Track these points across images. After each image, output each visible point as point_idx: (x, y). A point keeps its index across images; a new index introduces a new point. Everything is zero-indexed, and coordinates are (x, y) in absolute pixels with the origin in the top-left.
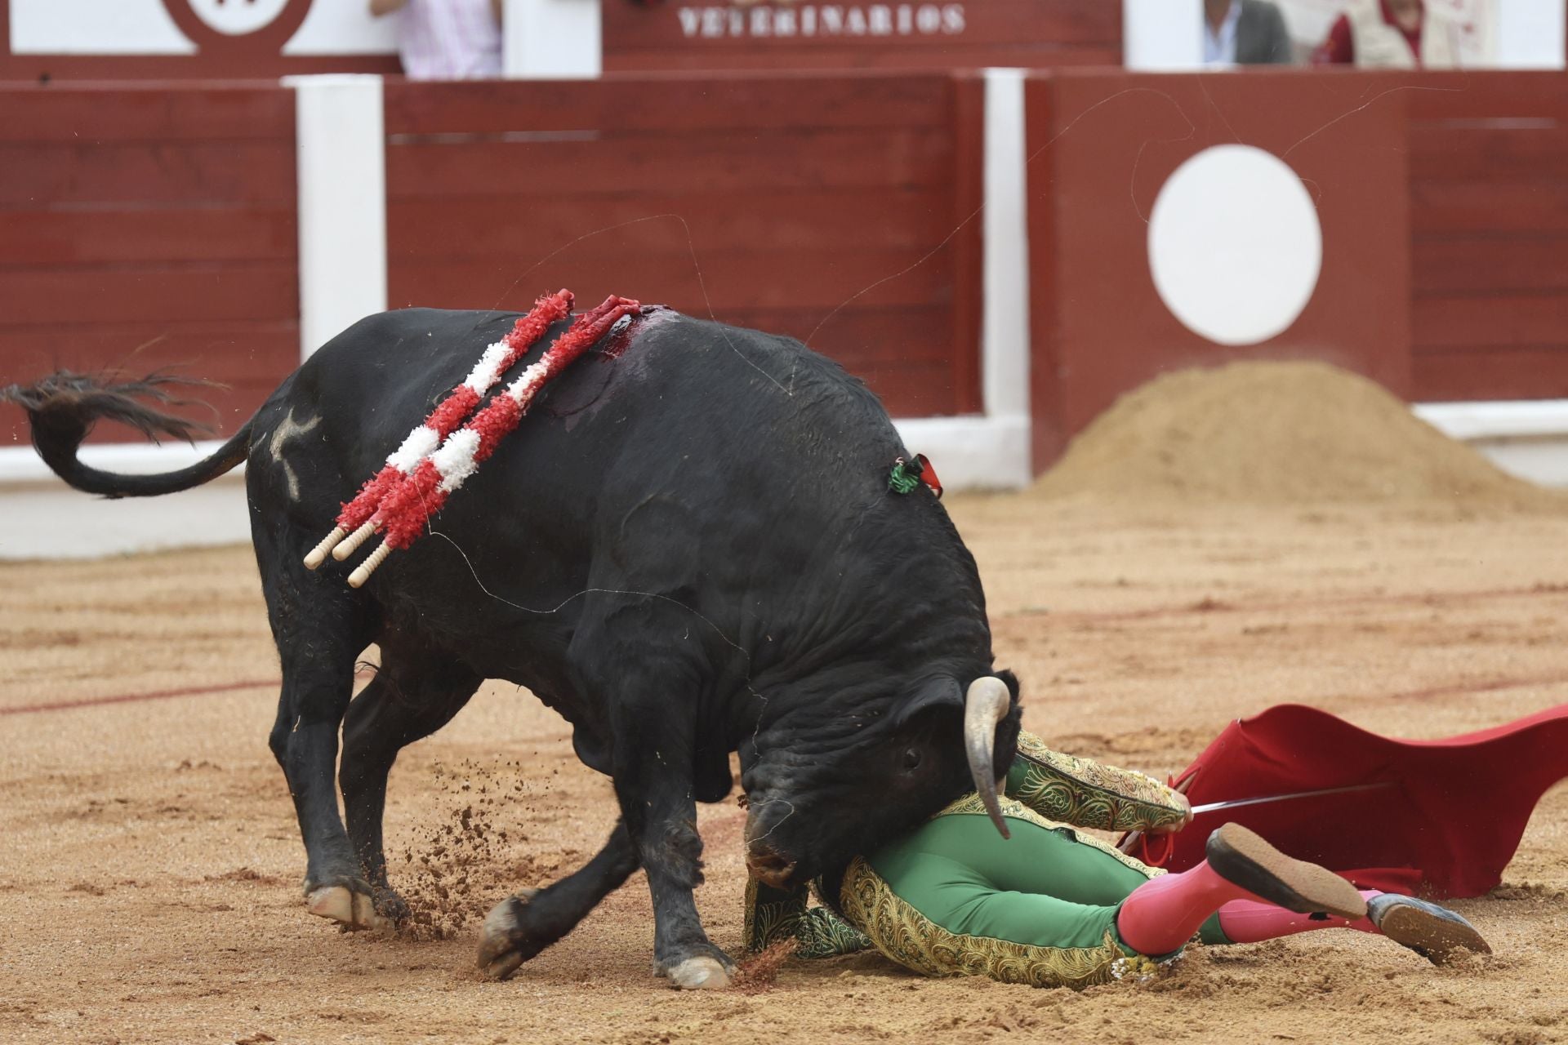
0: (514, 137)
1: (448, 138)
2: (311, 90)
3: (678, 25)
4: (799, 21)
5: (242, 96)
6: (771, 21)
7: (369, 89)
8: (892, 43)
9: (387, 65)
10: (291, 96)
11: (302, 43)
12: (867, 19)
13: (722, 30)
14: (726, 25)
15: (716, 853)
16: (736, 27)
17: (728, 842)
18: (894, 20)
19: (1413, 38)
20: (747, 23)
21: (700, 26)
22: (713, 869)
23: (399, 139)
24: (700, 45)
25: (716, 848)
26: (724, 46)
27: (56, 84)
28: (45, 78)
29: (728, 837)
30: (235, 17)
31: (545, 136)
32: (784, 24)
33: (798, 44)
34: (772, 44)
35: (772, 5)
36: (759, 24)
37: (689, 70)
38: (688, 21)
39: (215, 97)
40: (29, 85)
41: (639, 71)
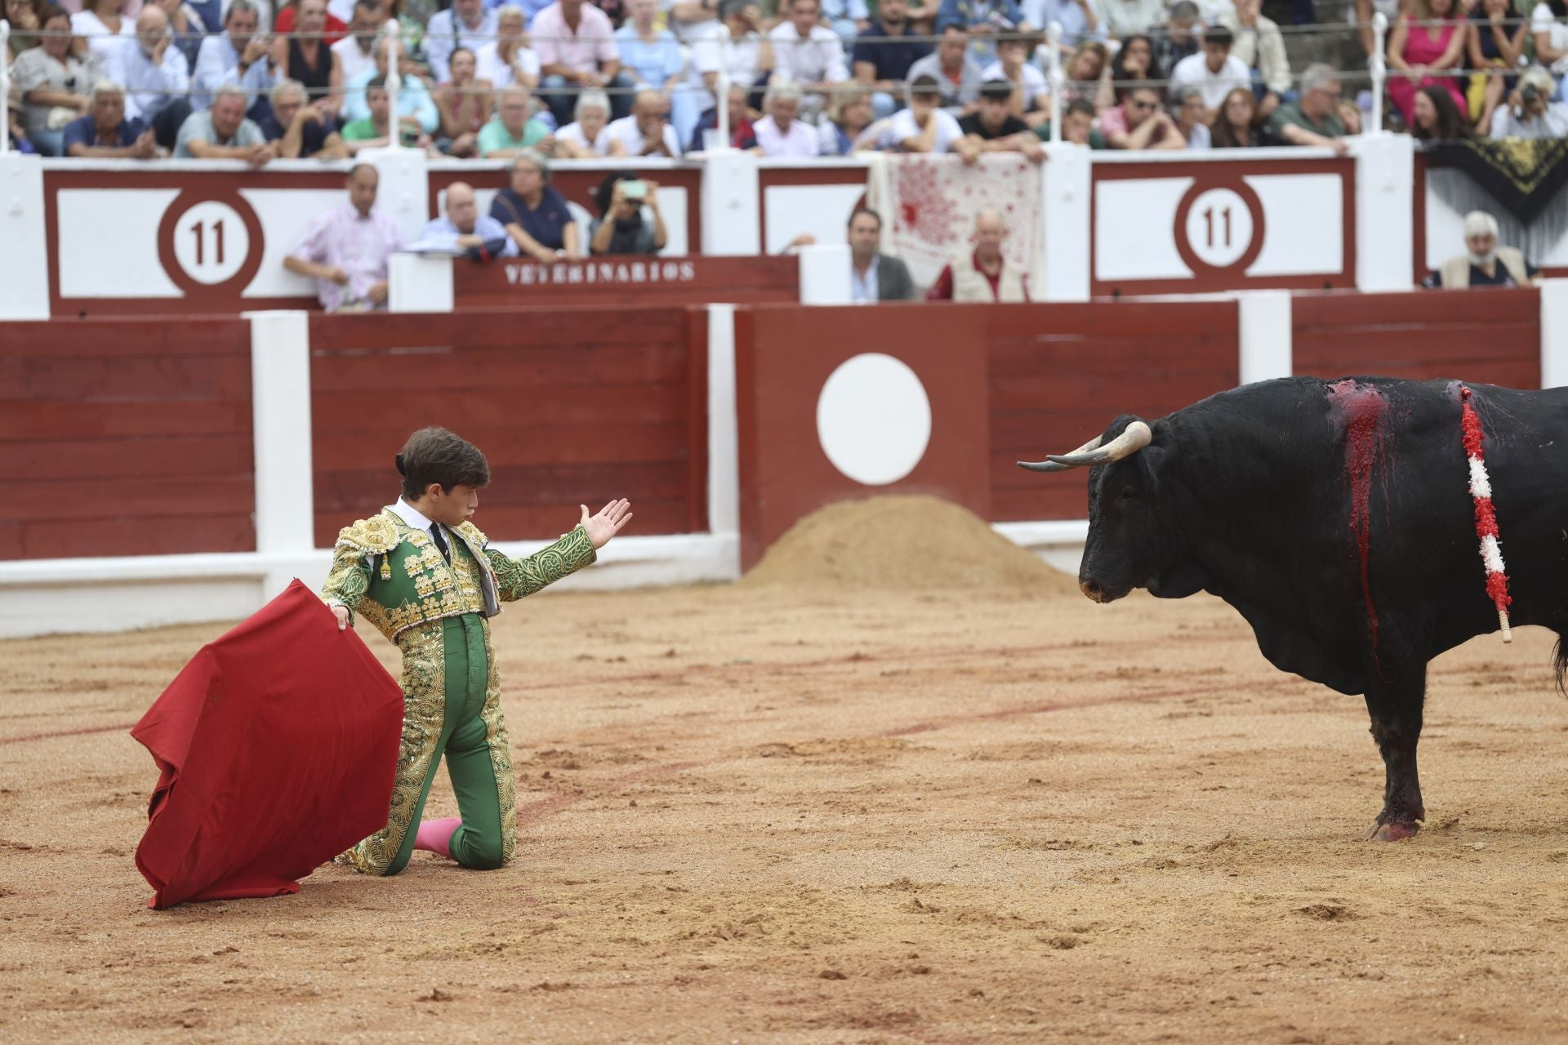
0: (396, 351)
1: (352, 352)
2: (261, 321)
3: (505, 276)
4: (584, 273)
5: (215, 325)
6: (567, 273)
7: (299, 320)
8: (646, 287)
9: (310, 303)
10: (248, 324)
11: (255, 290)
12: (630, 271)
13: (533, 281)
14: (537, 276)
15: (533, 824)
16: (543, 277)
18: (648, 272)
19: (994, 281)
20: (550, 274)
21: (519, 276)
23: (319, 353)
24: (519, 289)
26: (535, 290)
27: (90, 318)
28: (82, 314)
29: (541, 813)
30: (210, 273)
31: (417, 350)
32: (575, 275)
33: (584, 288)
34: (566, 289)
35: (567, 263)
36: (558, 275)
37: (512, 306)
38: (511, 273)
39: (196, 325)
40: (72, 318)
41: (478, 307)
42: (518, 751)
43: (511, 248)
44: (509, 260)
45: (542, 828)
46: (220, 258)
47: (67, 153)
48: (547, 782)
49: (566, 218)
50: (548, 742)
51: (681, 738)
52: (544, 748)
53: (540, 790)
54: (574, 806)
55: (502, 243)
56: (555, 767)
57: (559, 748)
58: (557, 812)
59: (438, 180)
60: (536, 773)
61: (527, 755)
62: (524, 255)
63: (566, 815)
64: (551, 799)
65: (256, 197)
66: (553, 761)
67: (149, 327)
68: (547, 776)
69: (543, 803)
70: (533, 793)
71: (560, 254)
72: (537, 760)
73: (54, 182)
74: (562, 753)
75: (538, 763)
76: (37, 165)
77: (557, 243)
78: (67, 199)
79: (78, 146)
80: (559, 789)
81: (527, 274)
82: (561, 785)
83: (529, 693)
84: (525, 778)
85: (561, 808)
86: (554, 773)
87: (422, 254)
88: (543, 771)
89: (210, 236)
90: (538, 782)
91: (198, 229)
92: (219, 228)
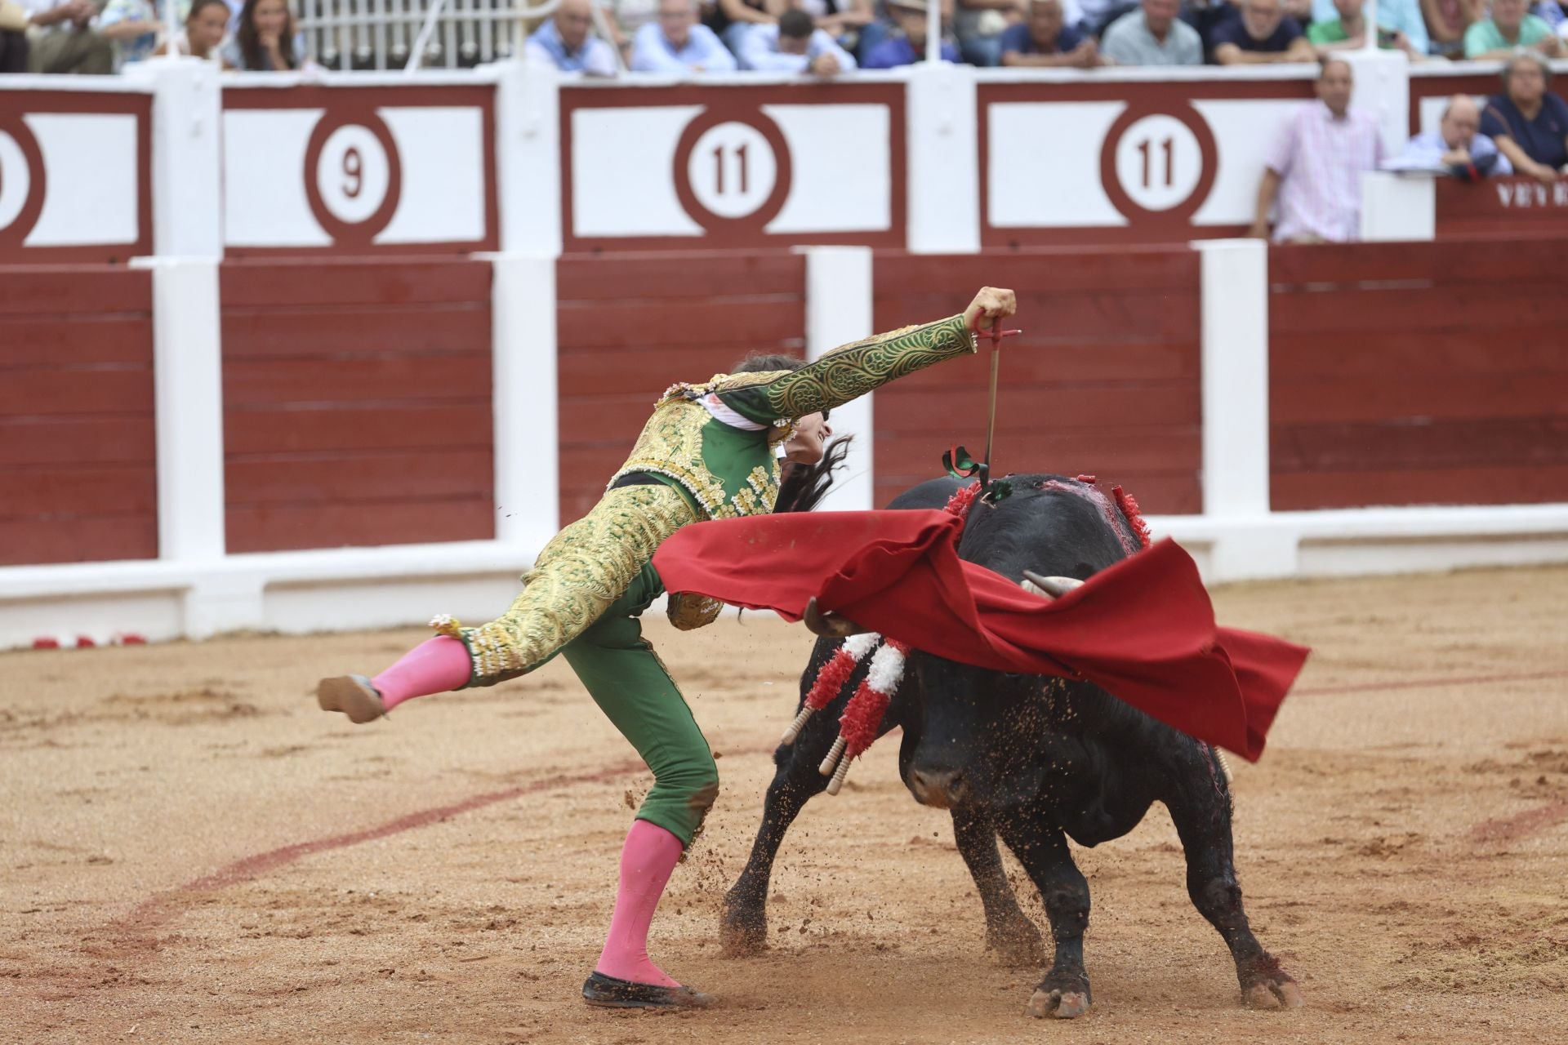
0: (1368, 285)
1: (1318, 287)
2: (1213, 252)
3: (1496, 196)
5: (1161, 258)
7: (1255, 250)
10: (1196, 259)
11: (1207, 215)
13: (1530, 202)
14: (1534, 197)
15: (1526, 837)
16: (1542, 197)
17: (1536, 829)
20: (1550, 196)
21: (1513, 198)
22: (1524, 850)
23: (1279, 288)
24: (1514, 210)
25: (1526, 833)
26: (1533, 212)
27: (1025, 249)
28: (1014, 244)
29: (1535, 825)
30: (1157, 197)
31: (1392, 285)
36: (1560, 196)
37: (1505, 233)
38: (1504, 194)
39: (1141, 258)
40: (1003, 250)
41: (1464, 234)
42: (1507, 751)
43: (1504, 165)
44: (1503, 179)
45: (1538, 842)
46: (1168, 180)
47: (1001, 63)
48: (1543, 789)
50: (1543, 741)
52: (1538, 748)
53: (1534, 798)
55: (1492, 159)
56: (1552, 770)
57: (1556, 749)
58: (1555, 824)
59: (1422, 87)
60: (1529, 778)
61: (1518, 756)
62: (1518, 174)
63: (1564, 828)
64: (1547, 809)
65: (1211, 110)
66: (1549, 764)
67: (1087, 260)
68: (1542, 781)
69: (1535, 814)
70: (1525, 801)
71: (1565, 170)
72: (1531, 762)
73: (988, 95)
74: (1560, 755)
75: (1531, 766)
76: (970, 76)
78: (1002, 115)
79: (1013, 55)
80: (1556, 797)
81: (1522, 195)
82: (1559, 793)
83: (1520, 683)
84: (1515, 783)
85: (1560, 819)
86: (1551, 778)
87: (1400, 173)
88: (1537, 776)
89: (1157, 156)
90: (1532, 789)
91: (1144, 148)
92: (1168, 146)
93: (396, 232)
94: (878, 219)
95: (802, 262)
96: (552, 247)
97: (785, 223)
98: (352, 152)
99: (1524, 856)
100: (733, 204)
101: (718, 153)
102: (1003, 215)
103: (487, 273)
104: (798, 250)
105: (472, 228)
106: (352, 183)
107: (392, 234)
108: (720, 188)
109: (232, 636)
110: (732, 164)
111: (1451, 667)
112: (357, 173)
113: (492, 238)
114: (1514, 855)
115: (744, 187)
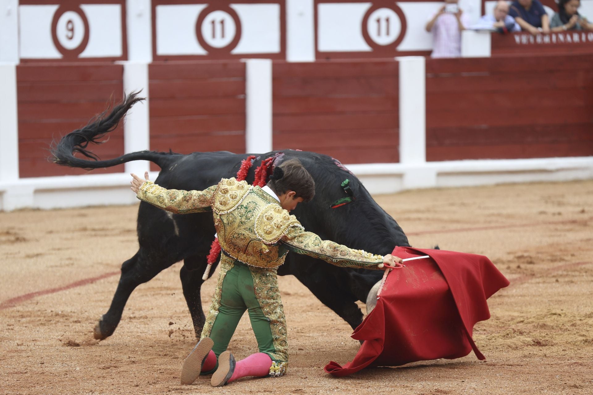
0: (465, 74)
1: (444, 75)
2: (404, 61)
3: (514, 40)
4: (551, 39)
5: (384, 64)
6: (543, 39)
7: (420, 61)
8: (580, 44)
9: (426, 54)
10: (397, 64)
11: (403, 47)
12: (572, 37)
13: (527, 42)
14: (529, 40)
16: (532, 40)
18: (580, 38)
21: (521, 40)
23: (430, 75)
24: (521, 46)
26: (529, 46)
27: (332, 60)
28: (328, 58)
30: (383, 40)
31: (474, 74)
32: (547, 39)
33: (551, 45)
34: (543, 46)
35: (543, 34)
36: (539, 40)
37: (518, 54)
38: (517, 39)
40: (323, 60)
41: (502, 54)
43: (517, 27)
44: (517, 33)
45: (514, 291)
46: (388, 33)
48: (519, 270)
49: (543, 13)
50: (521, 251)
51: (583, 250)
52: (520, 254)
54: (530, 281)
55: (513, 25)
56: (523, 263)
57: (526, 254)
58: (522, 284)
60: (514, 266)
61: (511, 257)
62: (524, 31)
63: (526, 285)
64: (520, 278)
65: (404, 6)
66: (522, 260)
67: (355, 64)
68: (519, 267)
69: (516, 279)
70: (512, 275)
71: (540, 30)
72: (516, 260)
74: (527, 257)
77: (539, 24)
78: (322, 8)
81: (524, 39)
82: (525, 272)
83: (516, 229)
84: (508, 268)
85: (524, 282)
86: (522, 266)
87: (477, 31)
88: (517, 265)
89: (383, 24)
90: (515, 270)
91: (378, 21)
92: (388, 20)
93: (87, 53)
94: (275, 48)
95: (244, 66)
96: (148, 59)
97: (238, 50)
98: (70, 22)
99: (508, 296)
100: (219, 43)
101: (213, 22)
102: (324, 47)
103: (121, 69)
104: (243, 60)
105: (117, 52)
106: (70, 34)
107: (86, 54)
108: (214, 36)
109: (22, 210)
110: (218, 27)
111: (490, 222)
112: (72, 30)
113: (125, 56)
114: (504, 296)
115: (223, 36)
